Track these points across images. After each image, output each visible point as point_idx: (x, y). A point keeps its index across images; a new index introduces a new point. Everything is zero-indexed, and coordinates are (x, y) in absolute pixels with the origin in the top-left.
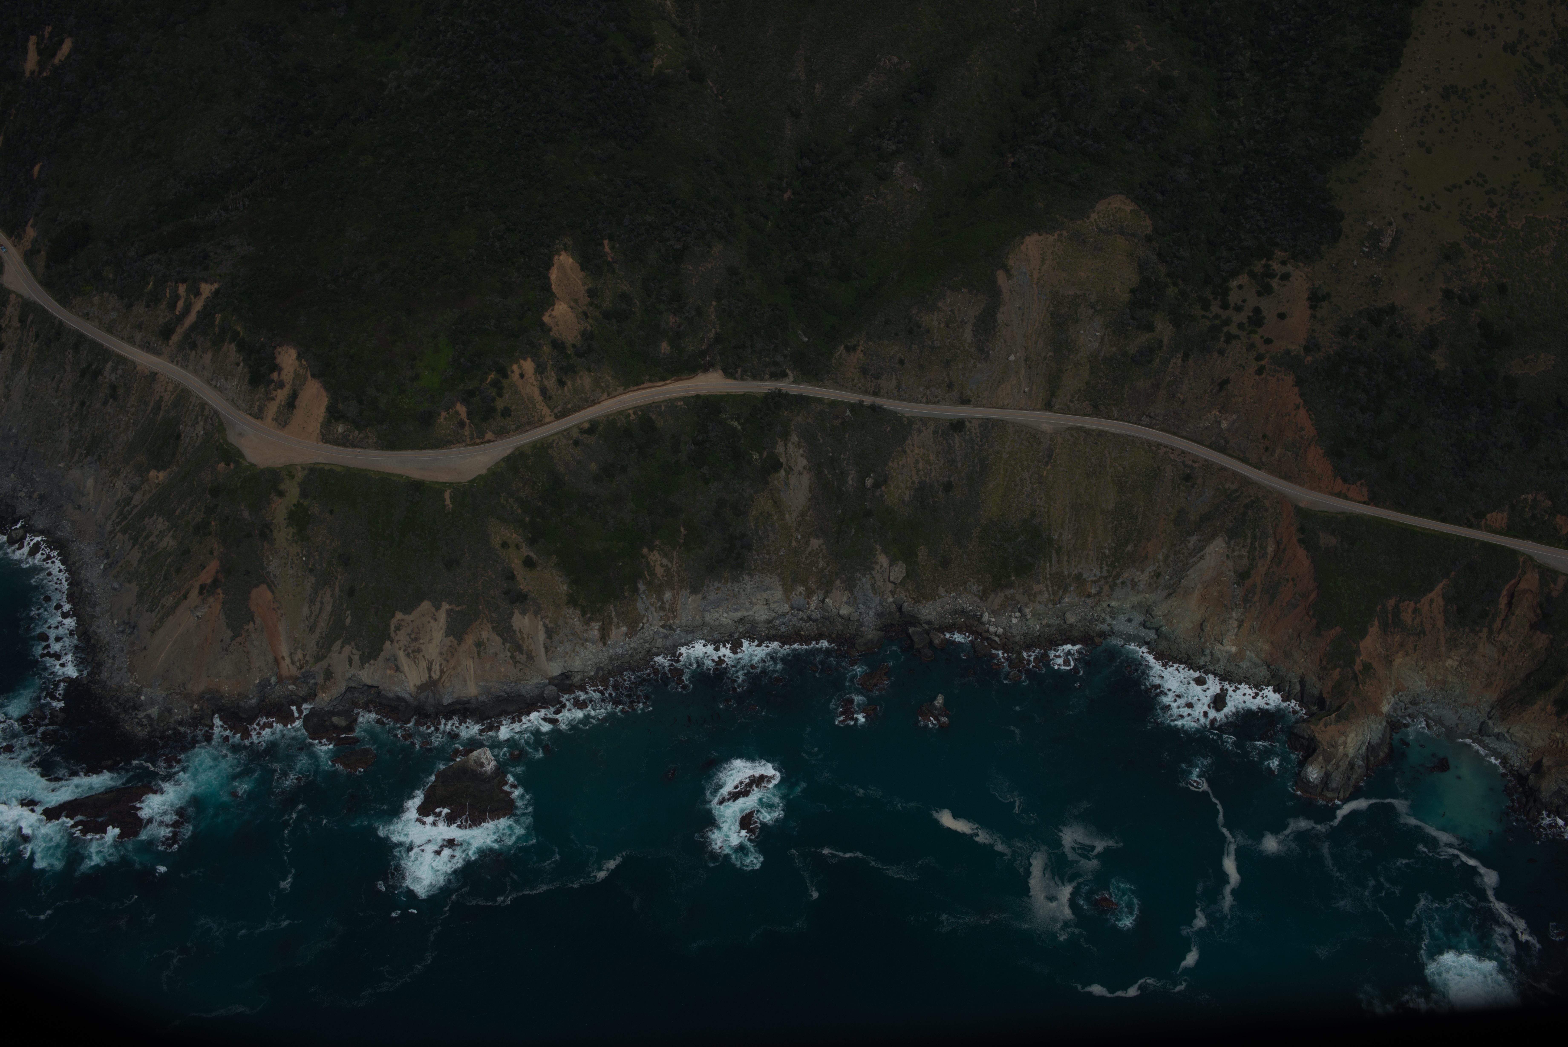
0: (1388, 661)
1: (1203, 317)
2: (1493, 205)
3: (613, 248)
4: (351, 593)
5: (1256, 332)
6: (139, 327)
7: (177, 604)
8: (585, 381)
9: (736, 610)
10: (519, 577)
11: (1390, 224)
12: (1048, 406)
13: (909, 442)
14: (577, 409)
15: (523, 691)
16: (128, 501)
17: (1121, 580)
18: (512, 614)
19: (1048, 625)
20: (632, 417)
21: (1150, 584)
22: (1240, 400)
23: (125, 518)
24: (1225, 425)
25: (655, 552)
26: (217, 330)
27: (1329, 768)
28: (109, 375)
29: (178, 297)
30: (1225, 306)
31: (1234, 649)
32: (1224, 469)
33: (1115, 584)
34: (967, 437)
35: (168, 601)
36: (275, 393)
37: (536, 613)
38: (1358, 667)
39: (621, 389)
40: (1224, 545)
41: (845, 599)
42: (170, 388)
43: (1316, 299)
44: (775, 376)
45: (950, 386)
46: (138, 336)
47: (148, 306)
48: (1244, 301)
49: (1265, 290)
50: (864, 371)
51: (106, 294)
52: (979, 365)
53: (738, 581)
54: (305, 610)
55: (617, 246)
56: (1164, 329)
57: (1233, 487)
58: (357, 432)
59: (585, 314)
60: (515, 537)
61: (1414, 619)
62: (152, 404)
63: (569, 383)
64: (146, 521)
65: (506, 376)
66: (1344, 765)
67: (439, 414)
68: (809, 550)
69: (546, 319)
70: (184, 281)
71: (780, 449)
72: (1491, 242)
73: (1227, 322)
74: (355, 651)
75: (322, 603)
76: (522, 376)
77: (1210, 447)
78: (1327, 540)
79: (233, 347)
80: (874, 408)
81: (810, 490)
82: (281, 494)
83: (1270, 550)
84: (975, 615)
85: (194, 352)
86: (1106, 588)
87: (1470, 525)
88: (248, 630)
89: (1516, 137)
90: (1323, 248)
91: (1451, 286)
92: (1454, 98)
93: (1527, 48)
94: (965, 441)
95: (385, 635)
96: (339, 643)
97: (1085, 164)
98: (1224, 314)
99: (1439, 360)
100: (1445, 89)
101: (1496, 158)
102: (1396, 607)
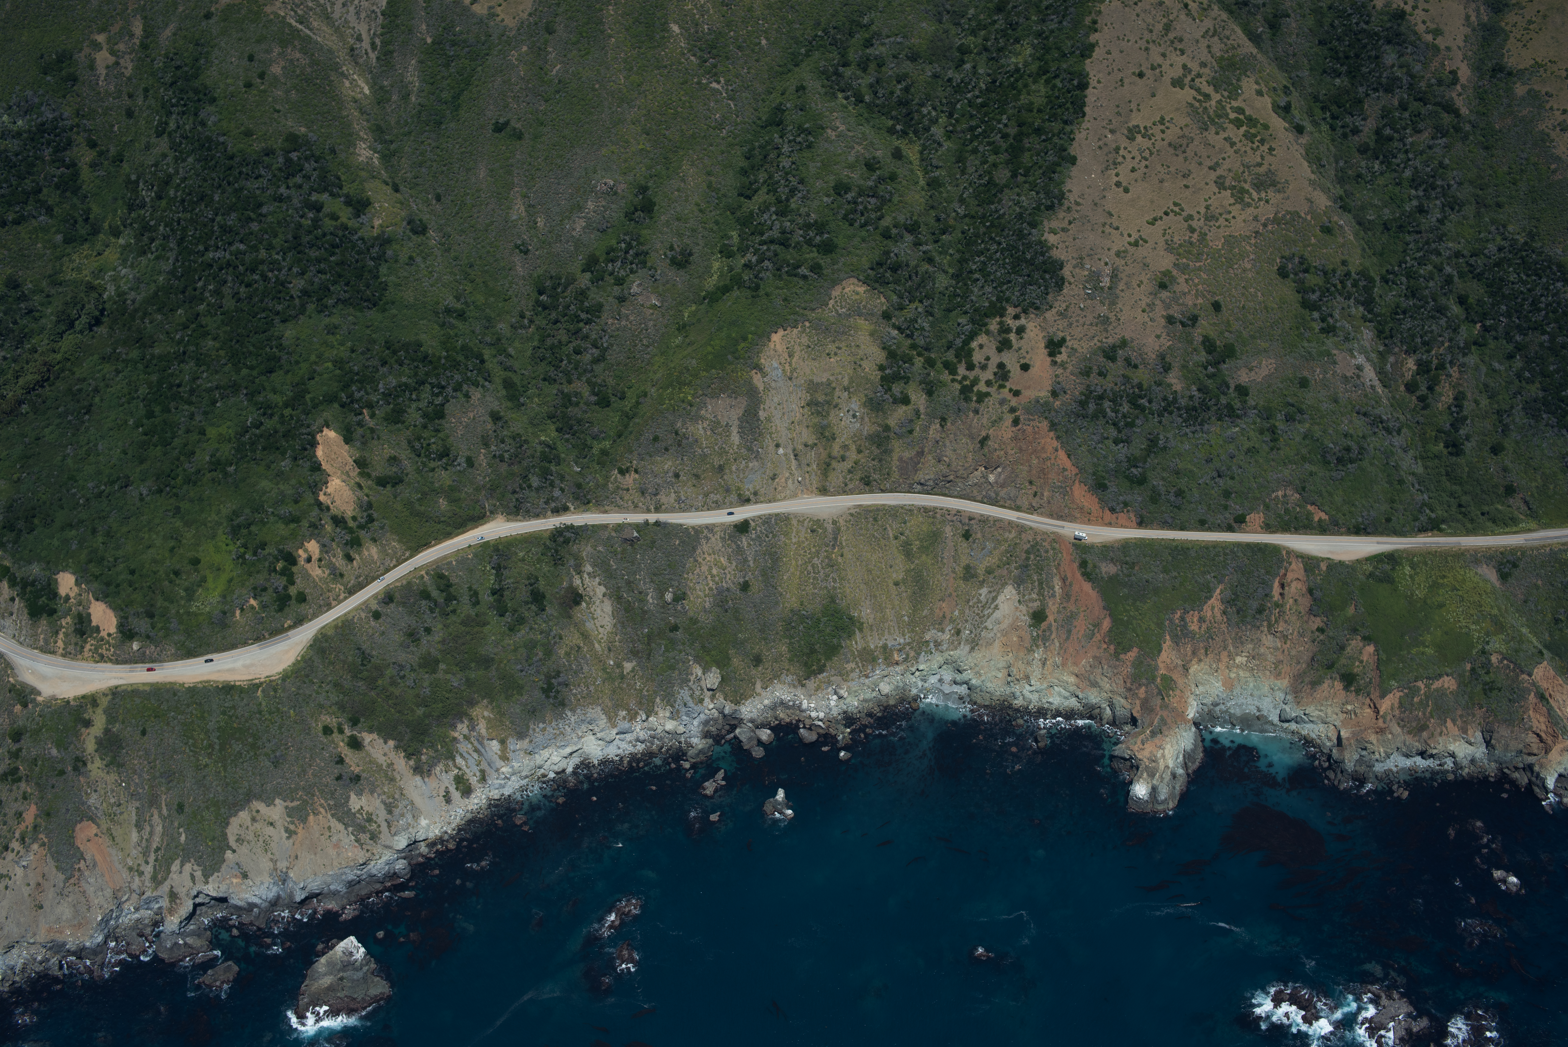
0: (1185, 670)
1: (953, 381)
2: (1192, 230)
3: (372, 415)
4: (180, 809)
5: (1004, 387)
8: (372, 551)
10: (347, 760)
11: (1106, 264)
12: (823, 491)
13: (699, 551)
14: (370, 581)
15: (374, 872)
17: (924, 643)
18: (349, 797)
19: (865, 701)
20: (426, 577)
21: (952, 642)
22: (1002, 453)
24: (992, 478)
27: (1155, 782)
30: (970, 367)
31: (1042, 688)
32: (999, 520)
33: (919, 648)
34: (754, 536)
36: (59, 623)
37: (372, 792)
38: (1160, 682)
39: (410, 552)
40: (1014, 592)
41: (668, 714)
43: (1053, 346)
44: (557, 511)
45: (728, 489)
48: (987, 359)
49: (1004, 345)
50: (642, 491)
52: (751, 464)
53: (562, 718)
54: (134, 836)
55: (376, 412)
56: (919, 399)
57: (1011, 536)
58: (153, 646)
59: (359, 485)
60: (336, 720)
61: (1200, 627)
63: (357, 557)
65: (293, 562)
66: (1167, 777)
67: (234, 613)
68: (624, 674)
69: (322, 498)
71: (577, 582)
72: (1198, 264)
73: (976, 381)
74: (196, 867)
76: (309, 559)
77: (982, 501)
78: (1108, 569)
79: (5, 584)
80: (658, 524)
81: (614, 617)
82: (87, 724)
83: (1058, 588)
84: (794, 705)
86: (912, 654)
87: (1233, 530)
88: (79, 869)
89: (1200, 164)
90: (1050, 297)
91: (1171, 312)
92: (1139, 138)
93: (1193, 80)
94: (752, 540)
95: (223, 845)
96: (177, 862)
97: (812, 255)
98: (971, 375)
99: (1175, 381)
100: (1130, 130)
101: (1186, 187)
102: (1182, 619)
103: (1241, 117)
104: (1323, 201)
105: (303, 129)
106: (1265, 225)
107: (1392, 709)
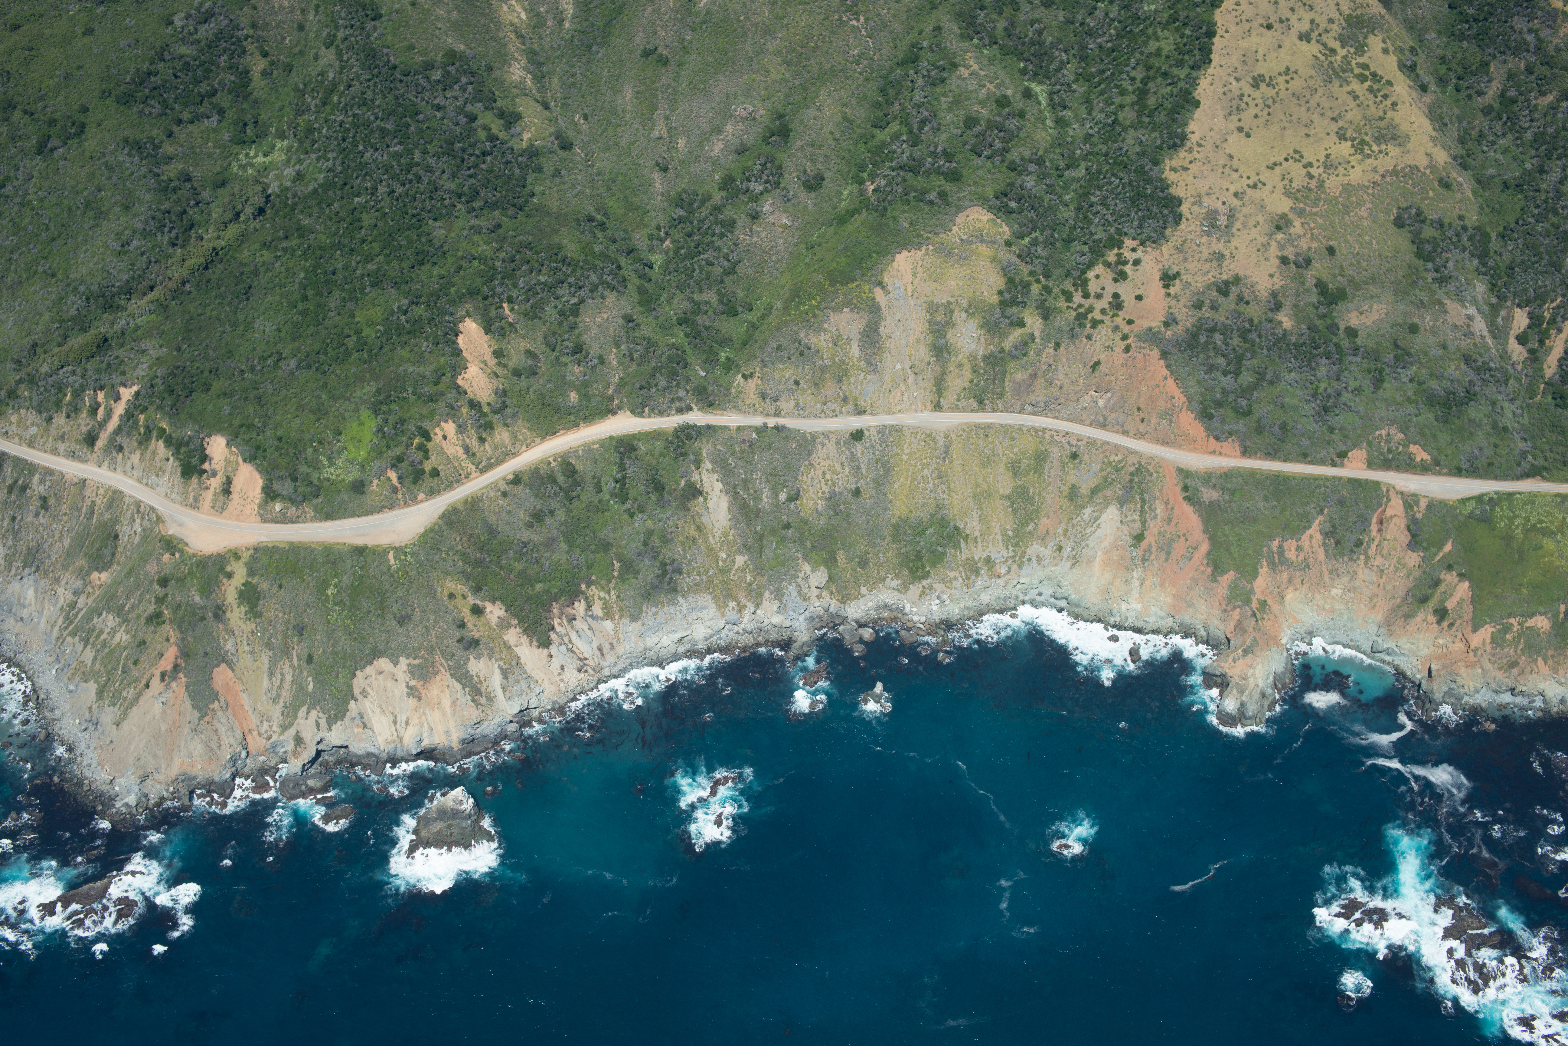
0: (1280, 597)
1: (1068, 307)
2: (1311, 177)
3: (512, 310)
4: (310, 659)
5: (1118, 315)
6: (62, 438)
7: (140, 695)
8: (504, 435)
9: (675, 631)
10: (470, 625)
11: (1224, 203)
12: (938, 407)
13: (815, 455)
14: (500, 462)
15: (488, 732)
16: (73, 605)
17: (1027, 557)
18: (468, 660)
19: (966, 608)
20: (553, 464)
21: (1054, 558)
22: (1113, 378)
23: (72, 622)
24: (1101, 403)
25: (593, 587)
26: (142, 430)
27: (1244, 698)
28: (38, 488)
29: (98, 405)
30: (1086, 296)
31: (1139, 606)
32: (1106, 443)
33: (1022, 562)
34: (868, 445)
35: (130, 693)
36: (208, 482)
37: (490, 657)
38: (1255, 605)
39: (538, 440)
40: (1117, 512)
41: (775, 608)
42: (101, 491)
43: (1168, 279)
44: (680, 411)
45: (845, 400)
46: (62, 447)
47: (68, 416)
48: (1103, 289)
49: (1121, 277)
50: (763, 396)
51: (23, 412)
52: (869, 377)
53: (674, 604)
54: (266, 684)
55: (516, 307)
56: (1034, 322)
57: (1117, 459)
58: (294, 509)
59: (495, 374)
60: (460, 588)
61: (1297, 556)
62: (84, 510)
63: (489, 439)
64: (95, 620)
65: (430, 439)
66: (1257, 695)
67: (371, 482)
68: (736, 566)
69: (460, 382)
70: (102, 388)
71: (695, 477)
72: (1315, 210)
73: (1091, 309)
74: (321, 715)
75: (282, 675)
76: (445, 437)
77: (1091, 425)
78: (1209, 495)
79: (161, 444)
80: (777, 428)
81: (729, 512)
82: (229, 576)
84: (897, 608)
85: (121, 455)
86: (1014, 567)
87: (1334, 464)
88: (213, 709)
89: (1322, 115)
90: (1168, 232)
91: (1285, 253)
92: (1263, 86)
93: (1320, 35)
94: (866, 448)
95: (349, 695)
96: (304, 709)
97: (940, 182)
98: (1087, 303)
99: (1285, 320)
100: (1254, 78)
101: (1308, 135)
102: (1280, 546)
103: (1367, 73)
104: (1442, 157)
105: (462, 47)
106: (1383, 176)
107: (1484, 643)
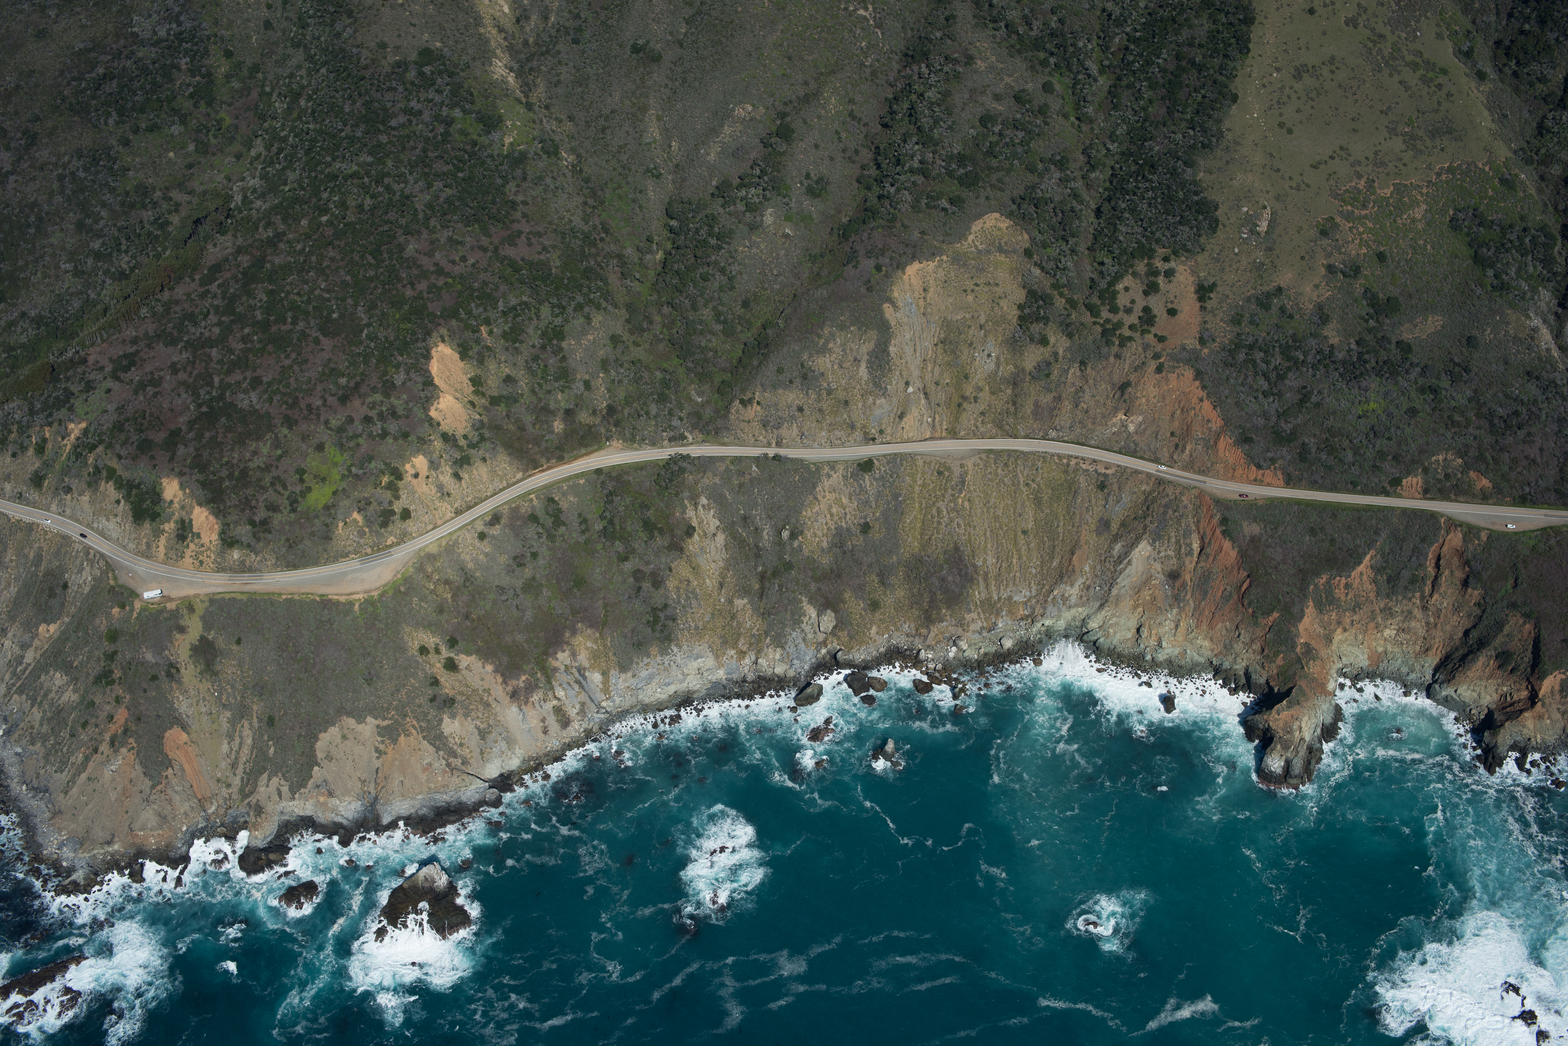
0: (1329, 640)
1: (1095, 323)
2: (1360, 176)
3: (490, 333)
4: (271, 721)
5: (1149, 332)
7: (89, 759)
8: (482, 471)
9: (669, 684)
10: (442, 682)
11: (1265, 207)
12: (953, 434)
13: (819, 488)
14: (476, 502)
15: (464, 799)
16: (20, 659)
17: (1052, 597)
18: (441, 720)
19: (985, 653)
20: (536, 502)
21: (1081, 597)
22: (1144, 400)
23: (20, 678)
24: (1132, 428)
25: (578, 636)
26: (91, 471)
27: (1289, 755)
29: (46, 442)
30: (1114, 310)
31: (1174, 650)
32: (1137, 472)
33: (1046, 602)
34: (877, 476)
35: (78, 757)
36: (162, 527)
37: (466, 716)
38: (1300, 650)
39: (519, 475)
40: (1149, 548)
41: (778, 656)
42: (49, 536)
43: (1203, 292)
44: (674, 441)
45: (853, 426)
46: (8, 489)
47: (14, 455)
48: (1133, 302)
49: (1151, 289)
50: (764, 423)
52: (878, 402)
53: (667, 654)
54: (225, 748)
55: (494, 330)
56: (1058, 341)
57: (1149, 489)
58: (253, 556)
59: (472, 404)
60: (433, 641)
61: (1347, 595)
62: (32, 556)
63: (466, 476)
64: (43, 678)
65: (400, 477)
66: (1303, 751)
67: (337, 526)
68: (734, 611)
69: (433, 413)
70: (49, 424)
71: (690, 513)
72: (1363, 212)
73: (1119, 325)
74: (283, 782)
75: (241, 737)
76: (416, 475)
77: (1120, 452)
78: (1251, 529)
79: (111, 485)
80: (778, 459)
81: (727, 551)
82: (182, 630)
83: (1196, 546)
85: (69, 497)
86: (1038, 608)
87: (1387, 494)
88: (167, 777)
89: (1371, 107)
90: (1202, 240)
91: (1332, 261)
92: (1306, 77)
93: (1368, 20)
94: (876, 479)
95: (312, 761)
96: (265, 776)
97: (954, 187)
98: (1115, 318)
99: (1332, 334)
100: (1297, 69)
101: (1355, 130)
102: (1328, 584)
103: (1419, 60)
104: (1503, 152)
105: (438, 44)
106: (1438, 174)
107: (1552, 692)
